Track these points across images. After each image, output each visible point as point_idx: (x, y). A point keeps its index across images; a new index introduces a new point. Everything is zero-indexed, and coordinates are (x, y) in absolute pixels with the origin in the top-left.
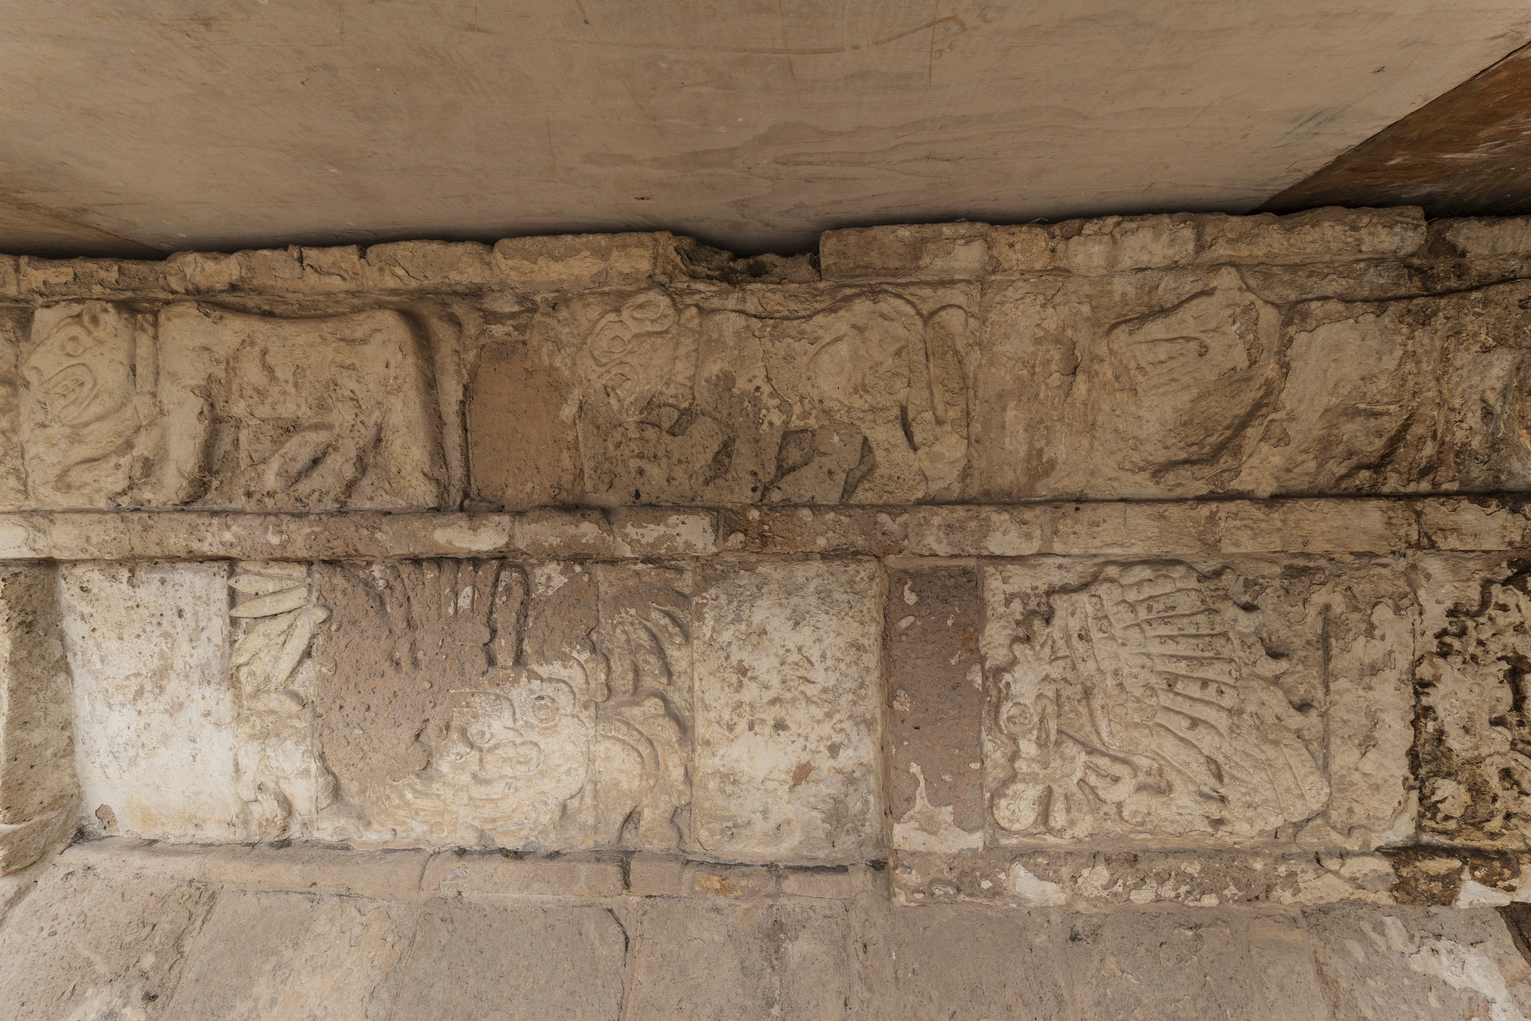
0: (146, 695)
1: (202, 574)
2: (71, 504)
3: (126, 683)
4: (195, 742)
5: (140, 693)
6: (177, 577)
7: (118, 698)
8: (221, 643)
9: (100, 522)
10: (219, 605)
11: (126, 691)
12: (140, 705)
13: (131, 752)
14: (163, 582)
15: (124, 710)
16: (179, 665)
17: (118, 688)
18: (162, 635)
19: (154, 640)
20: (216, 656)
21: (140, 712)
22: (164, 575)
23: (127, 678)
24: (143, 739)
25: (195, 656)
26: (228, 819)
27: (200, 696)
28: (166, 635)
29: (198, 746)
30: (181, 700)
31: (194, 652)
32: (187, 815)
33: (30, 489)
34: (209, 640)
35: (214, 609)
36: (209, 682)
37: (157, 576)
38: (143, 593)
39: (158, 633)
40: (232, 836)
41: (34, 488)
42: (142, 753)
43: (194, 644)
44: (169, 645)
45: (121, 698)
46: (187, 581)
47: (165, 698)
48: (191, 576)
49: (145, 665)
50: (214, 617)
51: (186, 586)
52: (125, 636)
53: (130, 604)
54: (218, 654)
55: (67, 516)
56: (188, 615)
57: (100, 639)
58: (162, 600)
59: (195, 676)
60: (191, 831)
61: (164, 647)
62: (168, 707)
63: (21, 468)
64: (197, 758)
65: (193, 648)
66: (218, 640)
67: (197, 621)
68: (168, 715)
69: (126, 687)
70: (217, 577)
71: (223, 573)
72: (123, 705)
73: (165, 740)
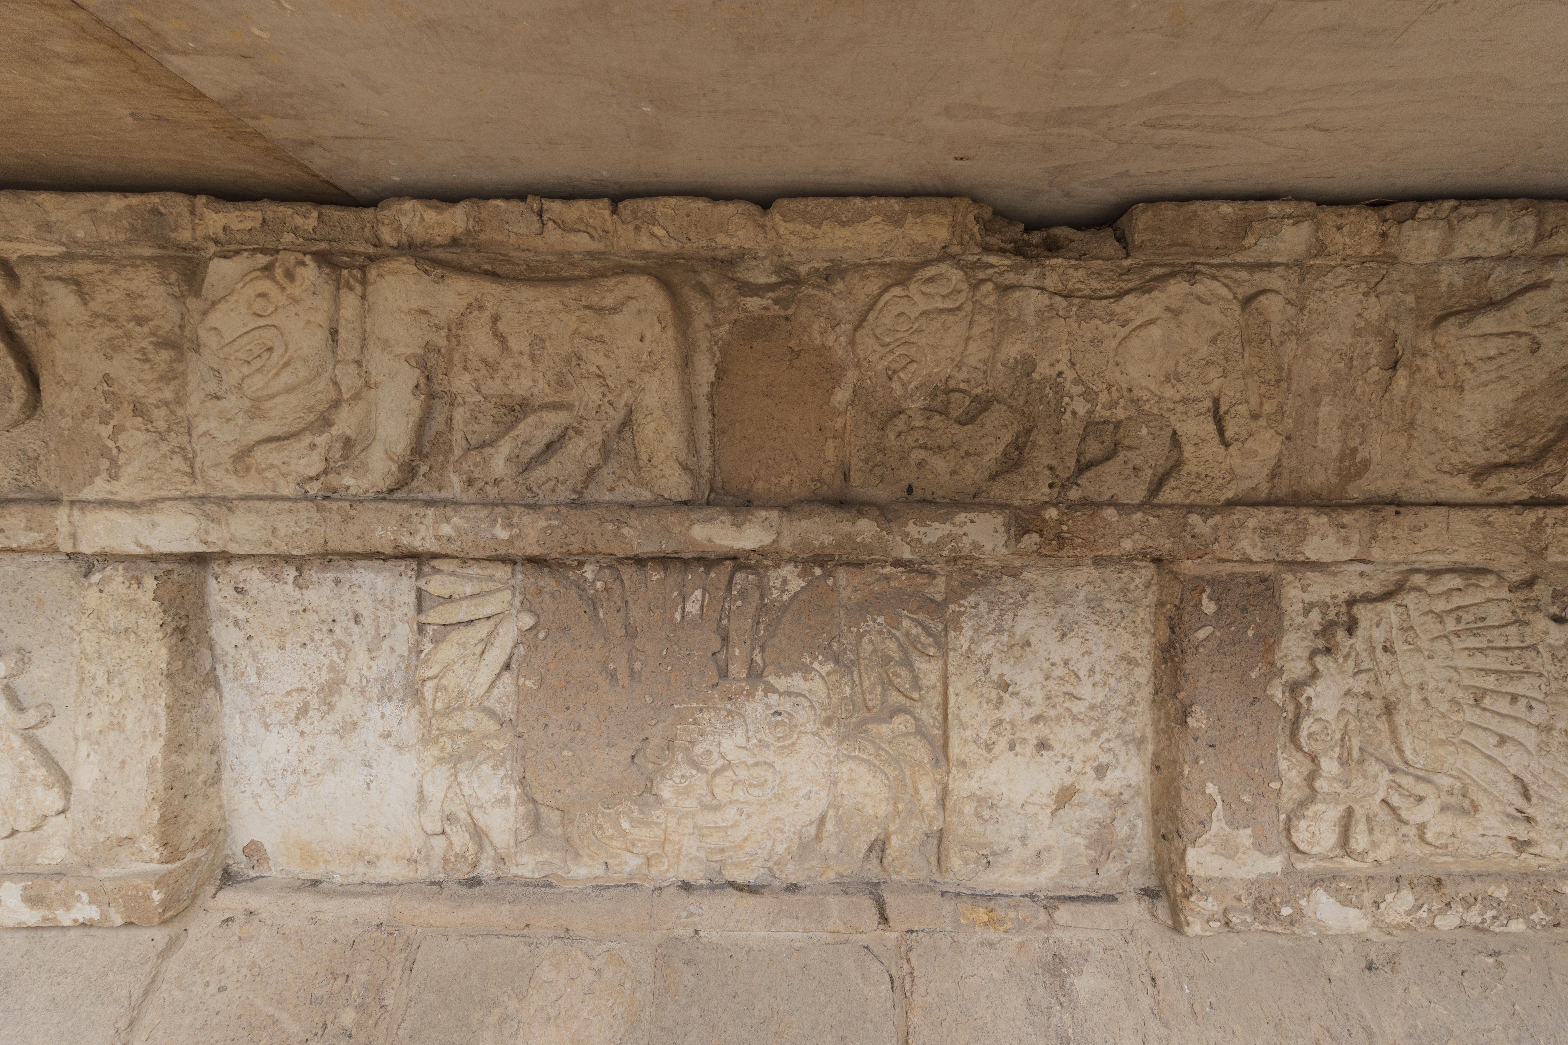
0: (311, 713)
1: (386, 574)
2: (247, 490)
3: (288, 699)
4: (370, 767)
5: (304, 711)
6: (355, 577)
7: (277, 717)
8: (406, 654)
9: (291, 511)
10: (405, 610)
11: (287, 709)
12: (303, 725)
13: (290, 779)
14: (337, 582)
15: (284, 731)
16: (353, 678)
17: (278, 705)
18: (333, 644)
19: (324, 650)
20: (399, 668)
21: (302, 733)
22: (339, 575)
23: (289, 693)
24: (305, 764)
25: (374, 668)
26: (408, 855)
27: (379, 715)
28: (339, 644)
29: (374, 772)
30: (355, 718)
31: (372, 663)
32: (357, 851)
33: (197, 471)
34: (392, 649)
35: (398, 614)
36: (390, 699)
37: (330, 576)
38: (311, 595)
39: (328, 641)
40: (412, 874)
41: (202, 471)
42: (303, 780)
43: (374, 654)
44: (343, 656)
45: (280, 717)
46: (367, 581)
47: (335, 718)
48: (372, 575)
49: (311, 678)
50: (398, 623)
51: (366, 588)
52: (288, 646)
53: (295, 607)
54: (403, 666)
55: (251, 503)
56: (367, 621)
57: (257, 649)
58: (335, 604)
59: (374, 691)
60: (361, 869)
61: (335, 657)
62: (337, 727)
63: (188, 447)
64: (372, 786)
65: (372, 659)
66: (403, 650)
67: (377, 628)
68: (337, 737)
69: (287, 704)
70: (404, 577)
71: (410, 573)
72: (283, 725)
73: (333, 765)
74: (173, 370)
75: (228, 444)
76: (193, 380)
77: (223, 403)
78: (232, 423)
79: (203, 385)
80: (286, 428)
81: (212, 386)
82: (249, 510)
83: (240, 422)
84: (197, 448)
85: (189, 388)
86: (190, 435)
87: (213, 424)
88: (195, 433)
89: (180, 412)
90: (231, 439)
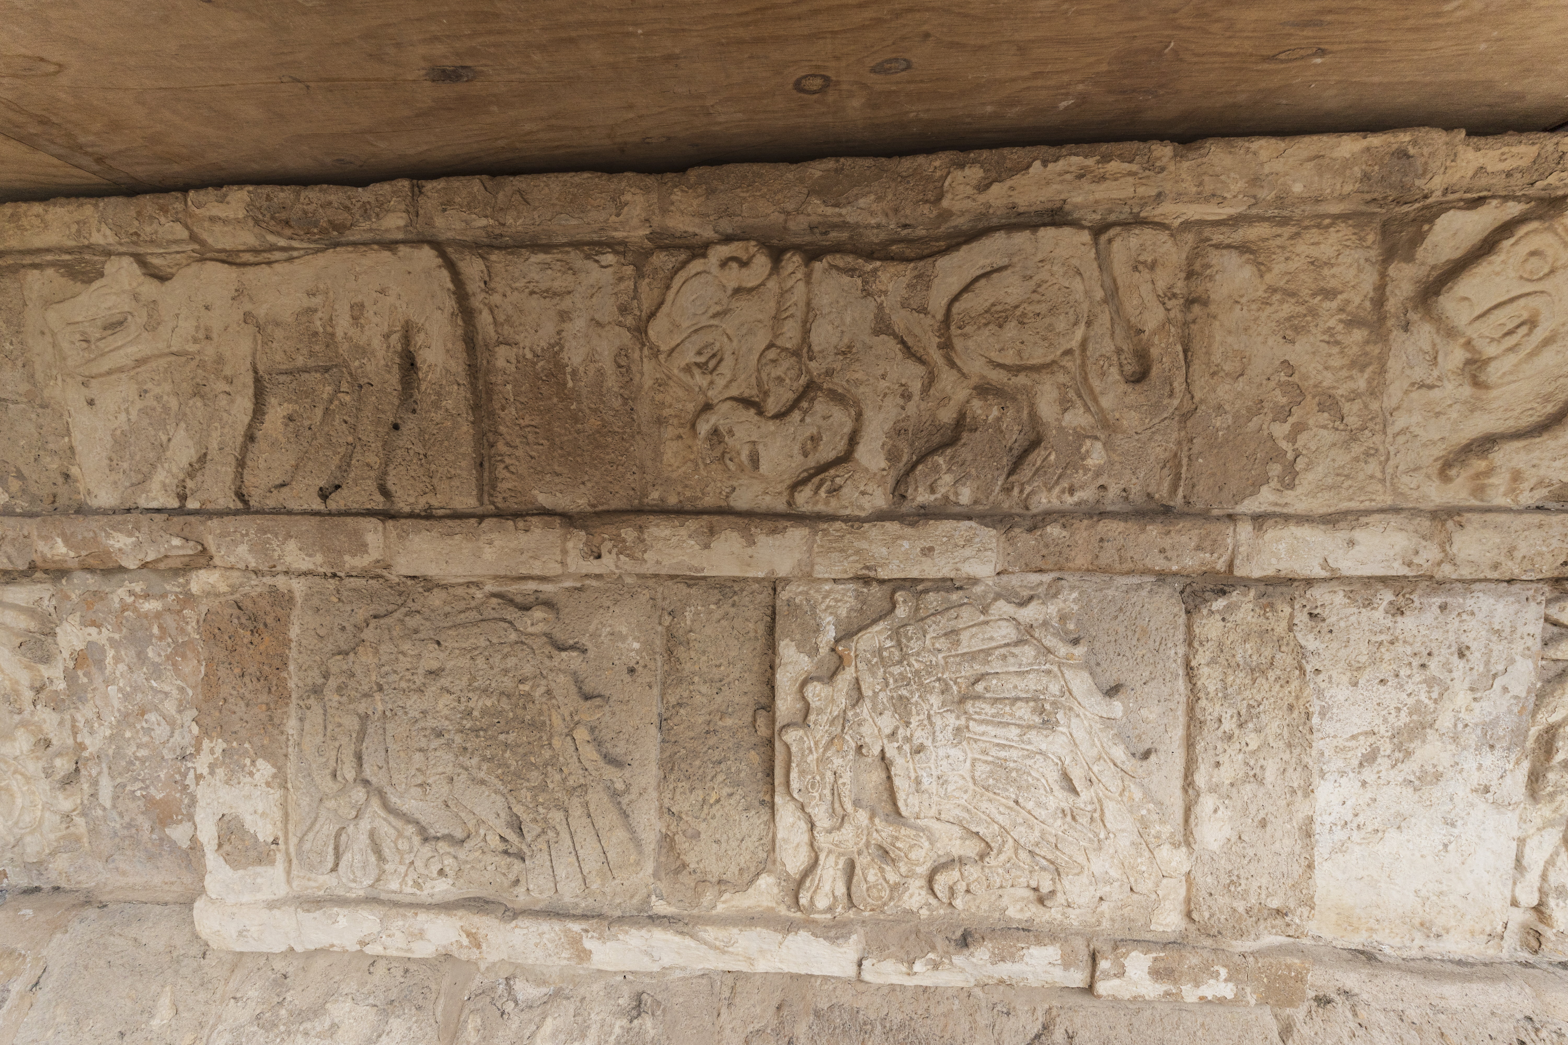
0: (1379, 760)
1: (1512, 599)
3: (1353, 743)
4: (1453, 825)
5: (1370, 758)
6: (1469, 603)
7: (1338, 763)
8: (1524, 695)
10: (1530, 642)
11: (1350, 754)
12: (1368, 774)
13: (1340, 834)
14: (1443, 608)
15: (1344, 781)
16: (1445, 721)
17: (1338, 750)
18: (1425, 681)
19: (1409, 688)
20: (1510, 711)
21: (1364, 784)
22: (1449, 600)
23: (1354, 737)
24: (1360, 819)
25: (1477, 711)
26: (1488, 929)
27: (1475, 765)
28: (1430, 682)
29: (1456, 831)
30: (1440, 769)
31: (1475, 705)
32: (1417, 921)
33: (1388, 477)
34: (1505, 689)
35: (1518, 646)
36: (1492, 747)
37: (1437, 601)
38: (1406, 624)
39: (1417, 678)
40: (1491, 952)
41: (1394, 476)
42: (1356, 836)
43: (1478, 695)
44: (1435, 695)
45: (1341, 764)
46: (1484, 607)
47: (1410, 768)
48: (1492, 601)
49: (1385, 720)
50: (1518, 658)
51: (1480, 616)
52: (1362, 682)
53: (1383, 637)
54: (1516, 710)
56: (1476, 656)
57: (1323, 685)
58: (1437, 634)
59: (1472, 738)
60: (1419, 940)
61: (1423, 697)
62: (1412, 778)
63: (1381, 448)
64: (1450, 848)
65: (1475, 699)
66: (1519, 689)
67: (1487, 663)
68: (1410, 790)
69: (1351, 749)
70: (1533, 604)
71: (1540, 598)
72: (1342, 774)
73: (1400, 822)
74: (1366, 354)
75: (1434, 443)
76: (1394, 365)
77: (1435, 394)
78: (1443, 418)
79: (1408, 372)
80: (1511, 423)
81: (1419, 373)
82: (1485, 525)
83: (1454, 415)
84: (1392, 449)
85: (1389, 376)
86: (1385, 433)
87: (1416, 418)
88: (1390, 431)
89: (1375, 406)
90: (1437, 437)
